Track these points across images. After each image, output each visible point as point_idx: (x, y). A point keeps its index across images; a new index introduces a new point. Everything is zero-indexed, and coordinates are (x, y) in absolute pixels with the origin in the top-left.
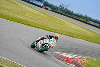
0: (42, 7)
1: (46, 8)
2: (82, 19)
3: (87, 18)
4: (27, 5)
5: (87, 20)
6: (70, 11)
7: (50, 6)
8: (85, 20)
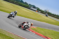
0: (36, 11)
1: (38, 12)
6: (50, 13)
8: (57, 17)
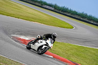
3: (42, 2)
5: (42, 5)
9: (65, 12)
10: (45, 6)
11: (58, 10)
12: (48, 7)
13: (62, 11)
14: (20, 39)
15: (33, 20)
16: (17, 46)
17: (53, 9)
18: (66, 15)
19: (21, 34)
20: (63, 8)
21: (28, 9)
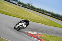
0: (17, 4)
1: (19, 5)
2: (40, 11)
4: (8, 4)
5: (44, 12)
7: (22, 4)
8: (42, 12)
9: (58, 17)
10: (46, 13)
11: (53, 16)
12: (47, 14)
13: (56, 16)
14: (29, 34)
15: (38, 22)
16: (27, 38)
17: (50, 15)
18: (59, 19)
19: (30, 31)
20: (57, 14)
21: (35, 15)
